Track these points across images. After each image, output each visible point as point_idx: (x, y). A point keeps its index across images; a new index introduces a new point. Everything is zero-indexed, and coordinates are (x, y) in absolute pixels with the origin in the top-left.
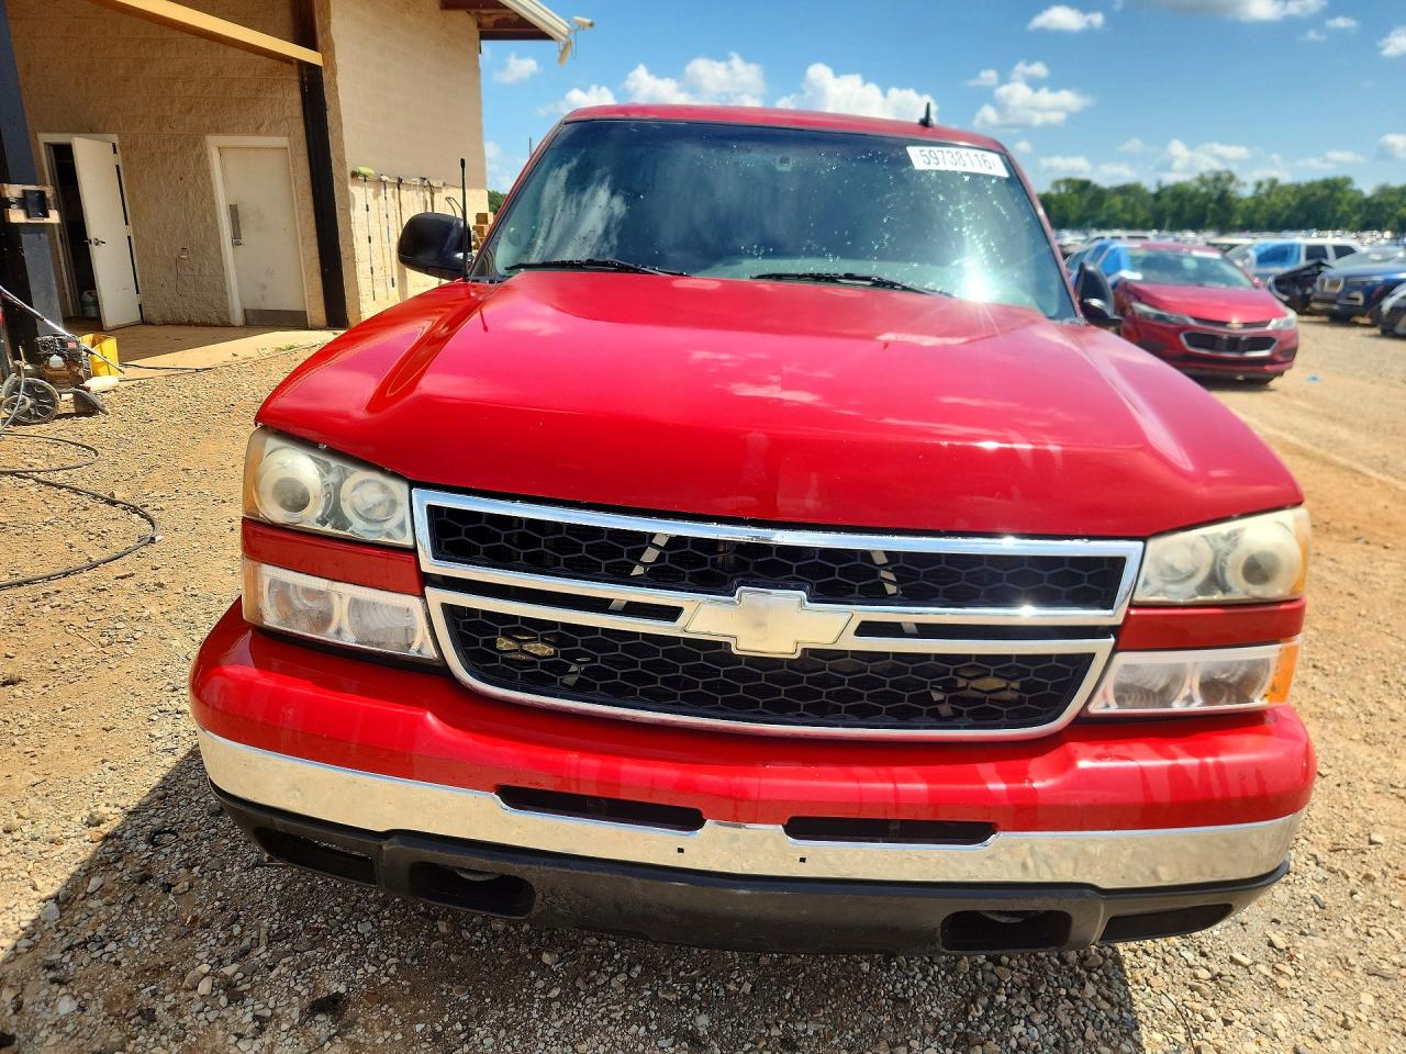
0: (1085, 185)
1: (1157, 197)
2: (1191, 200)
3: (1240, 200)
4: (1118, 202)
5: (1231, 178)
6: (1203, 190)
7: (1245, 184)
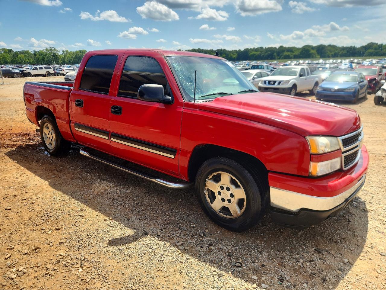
0: (10, 51)
1: (35, 54)
2: (45, 55)
3: (59, 56)
4: (22, 56)
5: (55, 49)
6: (48, 53)
7: (59, 51)
